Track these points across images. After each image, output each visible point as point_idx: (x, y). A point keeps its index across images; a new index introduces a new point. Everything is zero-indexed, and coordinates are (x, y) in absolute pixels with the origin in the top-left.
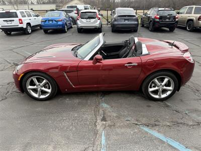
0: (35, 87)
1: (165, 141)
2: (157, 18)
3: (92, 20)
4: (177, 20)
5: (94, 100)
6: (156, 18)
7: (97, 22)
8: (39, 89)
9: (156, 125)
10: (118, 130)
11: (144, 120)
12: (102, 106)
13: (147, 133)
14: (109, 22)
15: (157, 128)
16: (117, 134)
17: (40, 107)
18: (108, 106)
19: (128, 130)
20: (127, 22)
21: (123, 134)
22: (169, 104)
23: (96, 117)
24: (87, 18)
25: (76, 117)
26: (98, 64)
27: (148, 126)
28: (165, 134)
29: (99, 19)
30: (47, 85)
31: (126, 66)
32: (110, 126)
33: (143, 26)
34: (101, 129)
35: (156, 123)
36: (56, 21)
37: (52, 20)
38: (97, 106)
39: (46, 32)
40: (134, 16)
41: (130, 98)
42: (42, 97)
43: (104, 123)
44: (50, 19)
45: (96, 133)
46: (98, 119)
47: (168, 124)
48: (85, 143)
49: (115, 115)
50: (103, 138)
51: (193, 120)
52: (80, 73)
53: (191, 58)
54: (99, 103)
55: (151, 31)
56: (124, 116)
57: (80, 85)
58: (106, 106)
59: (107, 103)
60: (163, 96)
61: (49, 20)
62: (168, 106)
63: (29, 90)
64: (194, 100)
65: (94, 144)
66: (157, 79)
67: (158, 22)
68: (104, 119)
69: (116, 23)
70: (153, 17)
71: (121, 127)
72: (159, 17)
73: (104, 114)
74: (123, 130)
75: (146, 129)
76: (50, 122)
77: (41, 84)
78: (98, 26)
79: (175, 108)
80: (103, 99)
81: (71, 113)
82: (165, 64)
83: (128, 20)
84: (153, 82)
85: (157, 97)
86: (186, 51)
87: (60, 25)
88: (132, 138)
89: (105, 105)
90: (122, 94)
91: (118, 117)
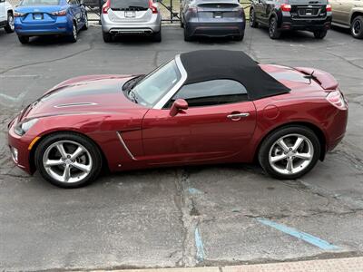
0: (60, 161)
1: (299, 237)
2: (286, 10)
3: (140, 14)
4: (329, 14)
5: (172, 184)
6: (283, 9)
7: (150, 17)
8: (68, 165)
9: (283, 216)
10: (222, 227)
11: (264, 210)
12: (188, 192)
13: (269, 228)
14: (175, 15)
15: (286, 220)
16: (220, 232)
17: (71, 199)
18: (199, 192)
19: (239, 226)
20: (218, 19)
21: (229, 230)
22: (306, 184)
23: (180, 209)
24: (127, 10)
25: (144, 211)
26: (179, 115)
27: (270, 218)
28: (298, 228)
29: (155, 12)
30: (83, 158)
31: (230, 119)
32: (206, 221)
33: (255, 25)
34: (193, 227)
35: (285, 213)
36: (50, 15)
37: (42, 14)
38: (179, 193)
39: (24, 40)
40: (236, 5)
41: (237, 178)
42: (72, 180)
43: (196, 217)
44: (36, 11)
45: (184, 232)
46: (184, 212)
47: (304, 214)
48: (168, 247)
49: (213, 204)
50: (198, 238)
51: (345, 207)
52: (146, 133)
53: (341, 101)
54: (182, 188)
55: (272, 38)
56: (228, 205)
57: (145, 155)
58: (195, 191)
59: (197, 187)
60: (296, 170)
61: (34, 14)
62: (304, 187)
63: (47, 169)
64: (351, 175)
65: (183, 247)
66: (284, 139)
67: (288, 19)
68: (194, 212)
69: (194, 20)
70: (277, 7)
71: (225, 222)
72: (289, 7)
73: (193, 204)
74: (229, 226)
75: (267, 222)
76: (99, 221)
77: (72, 156)
78: (153, 26)
79: (316, 189)
80: (188, 180)
81: (134, 206)
82: (294, 112)
83: (221, 13)
84: (276, 146)
85: (285, 172)
86: (333, 88)
87: (60, 25)
88: (245, 235)
89: (193, 191)
90: (222, 171)
91: (219, 208)
